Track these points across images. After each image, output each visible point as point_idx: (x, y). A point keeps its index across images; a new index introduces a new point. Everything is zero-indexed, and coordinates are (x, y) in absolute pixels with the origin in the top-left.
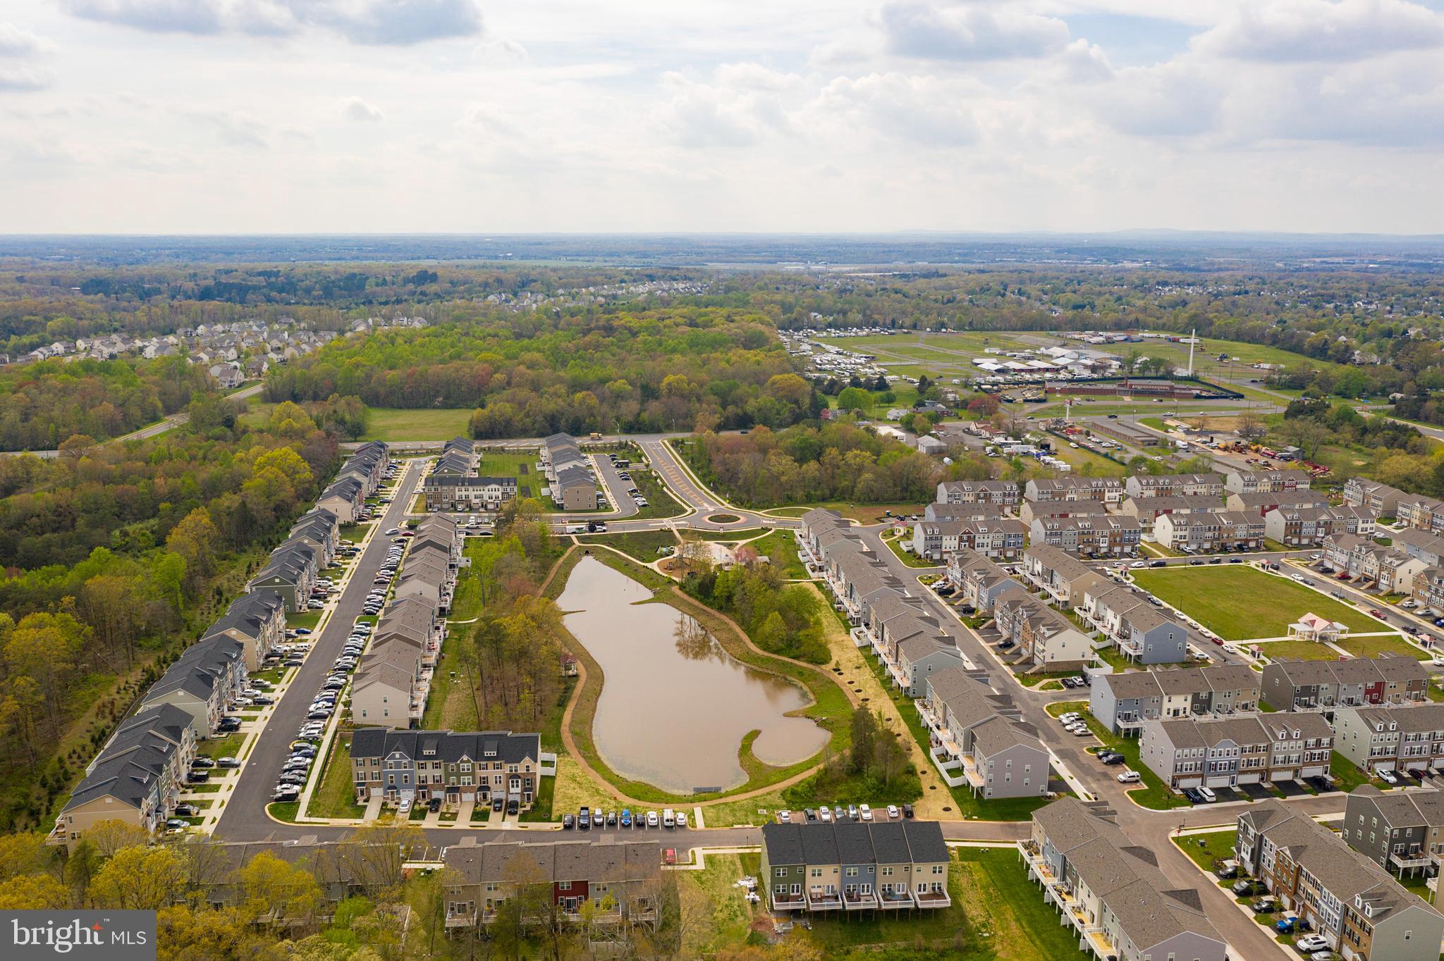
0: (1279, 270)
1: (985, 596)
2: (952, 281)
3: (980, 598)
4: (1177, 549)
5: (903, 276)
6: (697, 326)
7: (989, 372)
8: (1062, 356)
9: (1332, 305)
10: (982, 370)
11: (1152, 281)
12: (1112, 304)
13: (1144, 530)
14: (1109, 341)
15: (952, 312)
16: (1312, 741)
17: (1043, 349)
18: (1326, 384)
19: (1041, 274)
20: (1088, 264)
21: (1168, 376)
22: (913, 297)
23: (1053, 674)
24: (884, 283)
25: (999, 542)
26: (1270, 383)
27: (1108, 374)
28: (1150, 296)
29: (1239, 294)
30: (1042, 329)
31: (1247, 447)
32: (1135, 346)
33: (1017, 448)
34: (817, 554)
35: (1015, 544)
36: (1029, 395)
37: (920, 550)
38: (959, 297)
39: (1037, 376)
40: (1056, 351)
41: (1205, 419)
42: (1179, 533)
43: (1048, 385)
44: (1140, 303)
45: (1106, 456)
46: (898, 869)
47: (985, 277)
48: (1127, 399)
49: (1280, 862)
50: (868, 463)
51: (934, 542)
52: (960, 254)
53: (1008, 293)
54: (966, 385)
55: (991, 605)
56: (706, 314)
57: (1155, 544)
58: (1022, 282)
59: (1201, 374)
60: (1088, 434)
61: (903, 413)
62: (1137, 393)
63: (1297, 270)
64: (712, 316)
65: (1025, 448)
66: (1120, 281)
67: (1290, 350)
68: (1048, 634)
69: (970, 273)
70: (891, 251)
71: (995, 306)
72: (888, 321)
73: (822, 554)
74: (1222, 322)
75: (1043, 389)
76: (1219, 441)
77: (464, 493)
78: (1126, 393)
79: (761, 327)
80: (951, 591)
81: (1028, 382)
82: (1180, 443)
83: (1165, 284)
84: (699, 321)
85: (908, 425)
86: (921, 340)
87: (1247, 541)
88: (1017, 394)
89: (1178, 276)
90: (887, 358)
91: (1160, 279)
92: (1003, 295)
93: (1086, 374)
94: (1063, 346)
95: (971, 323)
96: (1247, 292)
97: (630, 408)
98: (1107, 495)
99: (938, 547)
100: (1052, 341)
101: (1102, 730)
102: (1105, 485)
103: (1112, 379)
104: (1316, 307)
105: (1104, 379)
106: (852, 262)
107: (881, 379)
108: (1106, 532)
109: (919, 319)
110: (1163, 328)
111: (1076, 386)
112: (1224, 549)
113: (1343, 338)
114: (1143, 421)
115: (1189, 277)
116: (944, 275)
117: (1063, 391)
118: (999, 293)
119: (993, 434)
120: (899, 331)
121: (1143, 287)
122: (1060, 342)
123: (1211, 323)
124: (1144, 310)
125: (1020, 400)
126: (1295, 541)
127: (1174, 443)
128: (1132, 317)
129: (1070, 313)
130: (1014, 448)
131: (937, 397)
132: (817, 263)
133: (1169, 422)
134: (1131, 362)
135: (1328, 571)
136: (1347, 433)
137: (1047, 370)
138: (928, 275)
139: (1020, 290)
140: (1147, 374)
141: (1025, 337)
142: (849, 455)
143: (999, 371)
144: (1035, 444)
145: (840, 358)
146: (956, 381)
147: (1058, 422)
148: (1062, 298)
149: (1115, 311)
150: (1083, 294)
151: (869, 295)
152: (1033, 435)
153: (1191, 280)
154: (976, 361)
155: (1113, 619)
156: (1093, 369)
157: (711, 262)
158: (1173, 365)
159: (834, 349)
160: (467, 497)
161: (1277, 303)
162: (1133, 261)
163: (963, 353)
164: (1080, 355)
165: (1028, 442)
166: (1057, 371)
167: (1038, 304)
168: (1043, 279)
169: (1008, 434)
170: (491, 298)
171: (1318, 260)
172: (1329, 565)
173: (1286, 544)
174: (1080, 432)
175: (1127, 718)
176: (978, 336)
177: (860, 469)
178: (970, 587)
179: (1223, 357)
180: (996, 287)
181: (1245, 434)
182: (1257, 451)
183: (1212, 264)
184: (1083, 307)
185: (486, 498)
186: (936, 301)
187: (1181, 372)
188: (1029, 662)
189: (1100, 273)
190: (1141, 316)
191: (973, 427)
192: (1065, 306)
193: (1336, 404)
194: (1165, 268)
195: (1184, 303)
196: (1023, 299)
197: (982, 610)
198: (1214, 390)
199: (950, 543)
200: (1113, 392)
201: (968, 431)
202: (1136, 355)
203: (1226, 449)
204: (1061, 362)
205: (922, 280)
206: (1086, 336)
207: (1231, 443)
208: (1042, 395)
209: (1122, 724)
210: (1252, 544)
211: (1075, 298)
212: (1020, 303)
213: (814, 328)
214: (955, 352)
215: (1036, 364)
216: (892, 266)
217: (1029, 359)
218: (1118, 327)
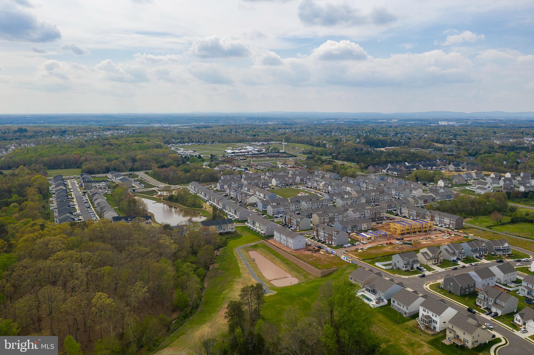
0: (315, 124)
1: (235, 194)
2: (214, 129)
3: (234, 195)
4: (277, 186)
5: (197, 128)
6: (138, 143)
7: (230, 153)
8: (249, 148)
9: (326, 134)
10: (228, 153)
11: (276, 128)
12: (264, 135)
13: (270, 183)
14: (263, 144)
15: (216, 138)
16: (297, 206)
17: (244, 147)
18: (317, 153)
19: (242, 126)
20: (257, 123)
21: (278, 152)
22: (203, 134)
23: (250, 205)
24: (191, 130)
25: (237, 186)
26: (304, 153)
27: (262, 152)
28: (275, 132)
29: (301, 131)
30: (244, 142)
31: (296, 167)
32: (270, 145)
33: (239, 169)
34: (195, 190)
35: (241, 186)
36: (241, 158)
37: (219, 189)
38: (217, 134)
39: (243, 154)
40: (248, 147)
41: (286, 162)
42: (277, 182)
43: (246, 156)
44: (272, 134)
45: (262, 170)
46: (225, 225)
47: (225, 127)
48: (267, 158)
49: (288, 219)
50: (203, 172)
51: (222, 187)
52: (215, 120)
53: (232, 132)
54: (224, 157)
55: (237, 196)
56: (140, 139)
57: (272, 185)
58: (236, 129)
59: (287, 152)
60: (257, 166)
61: (208, 163)
62: (270, 157)
63: (320, 124)
64: (143, 140)
65: (241, 169)
66: (267, 128)
67: (311, 145)
68: (249, 197)
69: (219, 126)
70: (190, 120)
71: (229, 136)
72: (197, 141)
73: (196, 190)
74: (294, 138)
75: (245, 156)
76: (289, 166)
77: (95, 185)
78: (267, 157)
79: (160, 143)
80: (227, 195)
81: (241, 155)
82: (280, 167)
83: (280, 129)
84: (139, 141)
85: (210, 165)
86: (208, 146)
87: (292, 183)
88: (238, 158)
89: (284, 126)
90: (199, 151)
91: (279, 127)
92: (231, 133)
93: (257, 152)
94: (250, 146)
95: (222, 141)
96: (303, 131)
97: (130, 164)
98: (261, 177)
99: (223, 188)
100: (246, 145)
101: (260, 211)
102: (261, 174)
103: (263, 153)
104: (322, 134)
105: (261, 154)
106: (177, 123)
107: (199, 155)
108: (261, 182)
109: (206, 140)
110: (278, 141)
111: (254, 156)
112: (287, 185)
113: (325, 142)
114: (271, 163)
115: (287, 127)
116: (211, 127)
117: (250, 157)
118: (230, 132)
119: (233, 167)
120: (201, 144)
121: (274, 130)
122: (249, 145)
123: (291, 139)
124: (273, 136)
125: (239, 159)
126: (302, 183)
127: (278, 167)
128: (269, 138)
129: (252, 137)
130: (238, 170)
131: (216, 159)
132: (165, 124)
133: (277, 163)
134: (268, 149)
135: (308, 187)
136: (319, 162)
137: (246, 152)
138: (206, 127)
139: (236, 131)
140: (272, 152)
141: (239, 144)
142: (198, 171)
143: (232, 153)
144: (244, 168)
145: (185, 151)
146: (220, 156)
147: (249, 163)
148: (249, 133)
149: (264, 136)
150: (255, 132)
151: (189, 134)
152: (243, 166)
153: (288, 127)
154: (226, 150)
155: (262, 195)
156: (258, 151)
157: (126, 124)
158: (279, 149)
159: (182, 149)
160: (96, 186)
161: (311, 133)
162: (271, 122)
163: (221, 149)
164: (255, 148)
165: (242, 168)
166: (249, 152)
167: (242, 135)
168: (243, 128)
169: (237, 167)
170: (54, 137)
171: (327, 121)
172: (308, 186)
173: (301, 184)
174: (255, 166)
175: (265, 208)
176: (225, 144)
177: (201, 174)
178: (232, 193)
179: (293, 147)
180: (229, 130)
181: (295, 164)
182: (298, 168)
183: (295, 122)
184: (255, 136)
185: (101, 186)
186: (210, 135)
187: (281, 151)
188: (246, 204)
189: (261, 126)
190: (272, 138)
191: (227, 166)
192: (250, 136)
193: (317, 156)
194: (281, 124)
195: (285, 134)
196: (238, 134)
197: (235, 197)
198: (290, 155)
199: (226, 187)
200: (263, 157)
201: (226, 167)
202: (270, 147)
203: (290, 167)
204: (250, 150)
205: (204, 129)
206: (256, 143)
207: (292, 166)
208: (245, 158)
209: (264, 209)
210: (293, 184)
211: (253, 133)
212: (236, 135)
213: (174, 144)
214: (219, 149)
215: (243, 151)
216: (192, 124)
217: (241, 150)
218: (266, 141)
